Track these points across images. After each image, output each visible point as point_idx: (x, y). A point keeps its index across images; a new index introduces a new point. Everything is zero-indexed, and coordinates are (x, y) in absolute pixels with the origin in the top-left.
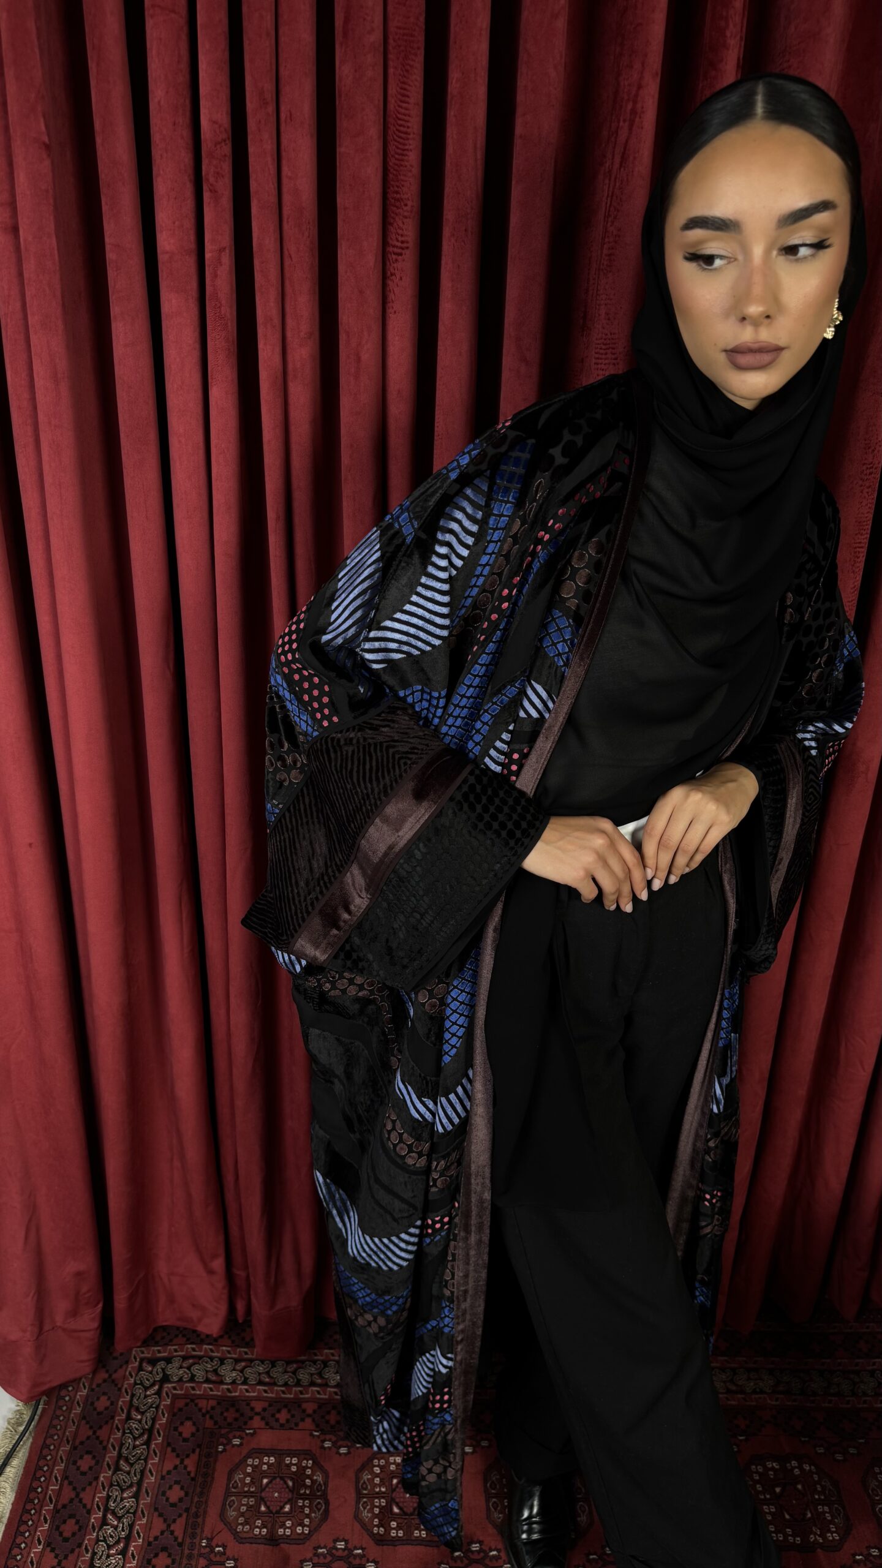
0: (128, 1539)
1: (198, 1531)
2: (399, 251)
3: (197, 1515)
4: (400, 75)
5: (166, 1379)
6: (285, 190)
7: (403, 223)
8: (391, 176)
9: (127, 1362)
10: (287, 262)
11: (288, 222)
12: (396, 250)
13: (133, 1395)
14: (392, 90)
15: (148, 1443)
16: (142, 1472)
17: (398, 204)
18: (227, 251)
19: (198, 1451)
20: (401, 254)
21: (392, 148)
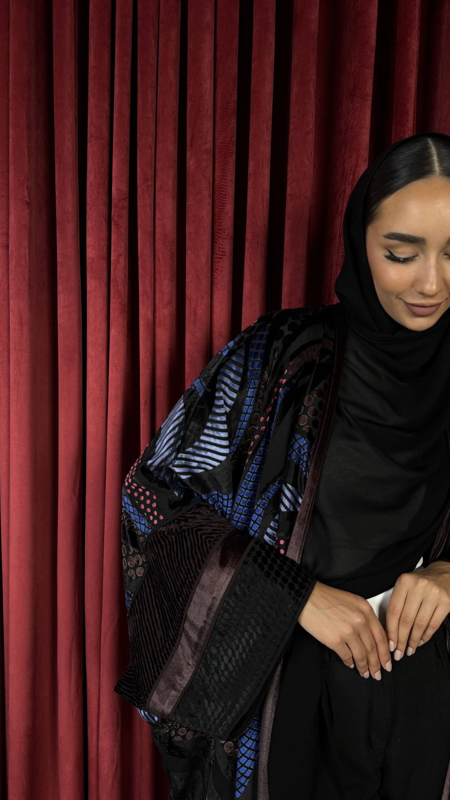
2: (220, 256)
4: (222, 166)
6: (157, 225)
7: (223, 242)
8: (216, 217)
10: (157, 262)
11: (158, 242)
12: (219, 256)
14: (217, 174)
17: (220, 232)
18: (123, 256)
20: (221, 258)
21: (217, 203)
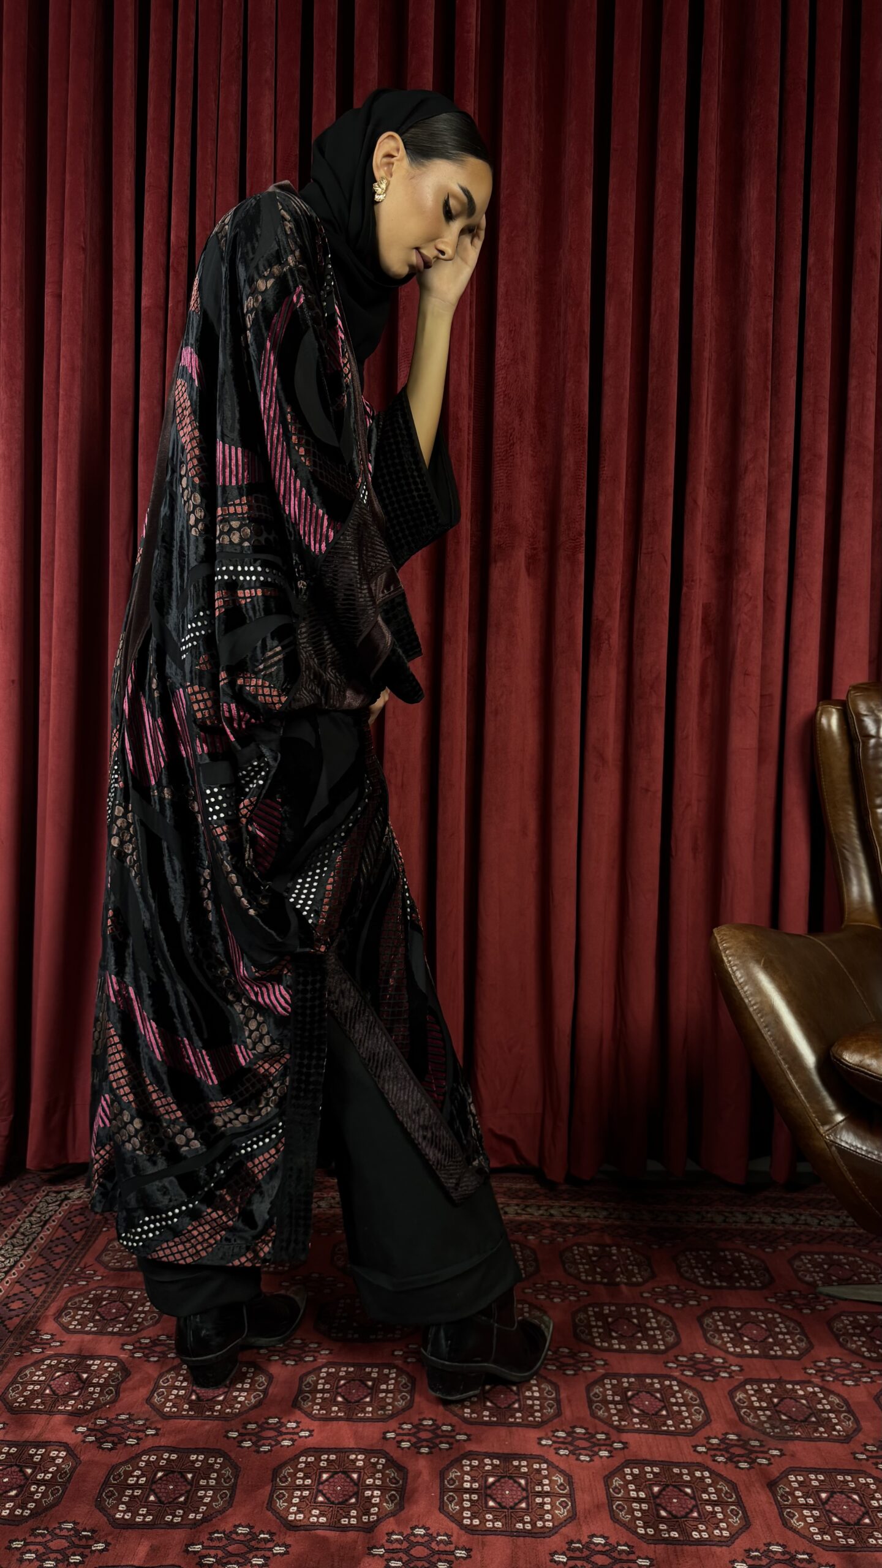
0: (11, 1268)
1: (75, 1265)
3: (75, 1258)
5: (67, 1198)
9: (36, 1193)
13: (36, 1207)
15: (43, 1227)
16: (34, 1239)
19: (84, 1230)
